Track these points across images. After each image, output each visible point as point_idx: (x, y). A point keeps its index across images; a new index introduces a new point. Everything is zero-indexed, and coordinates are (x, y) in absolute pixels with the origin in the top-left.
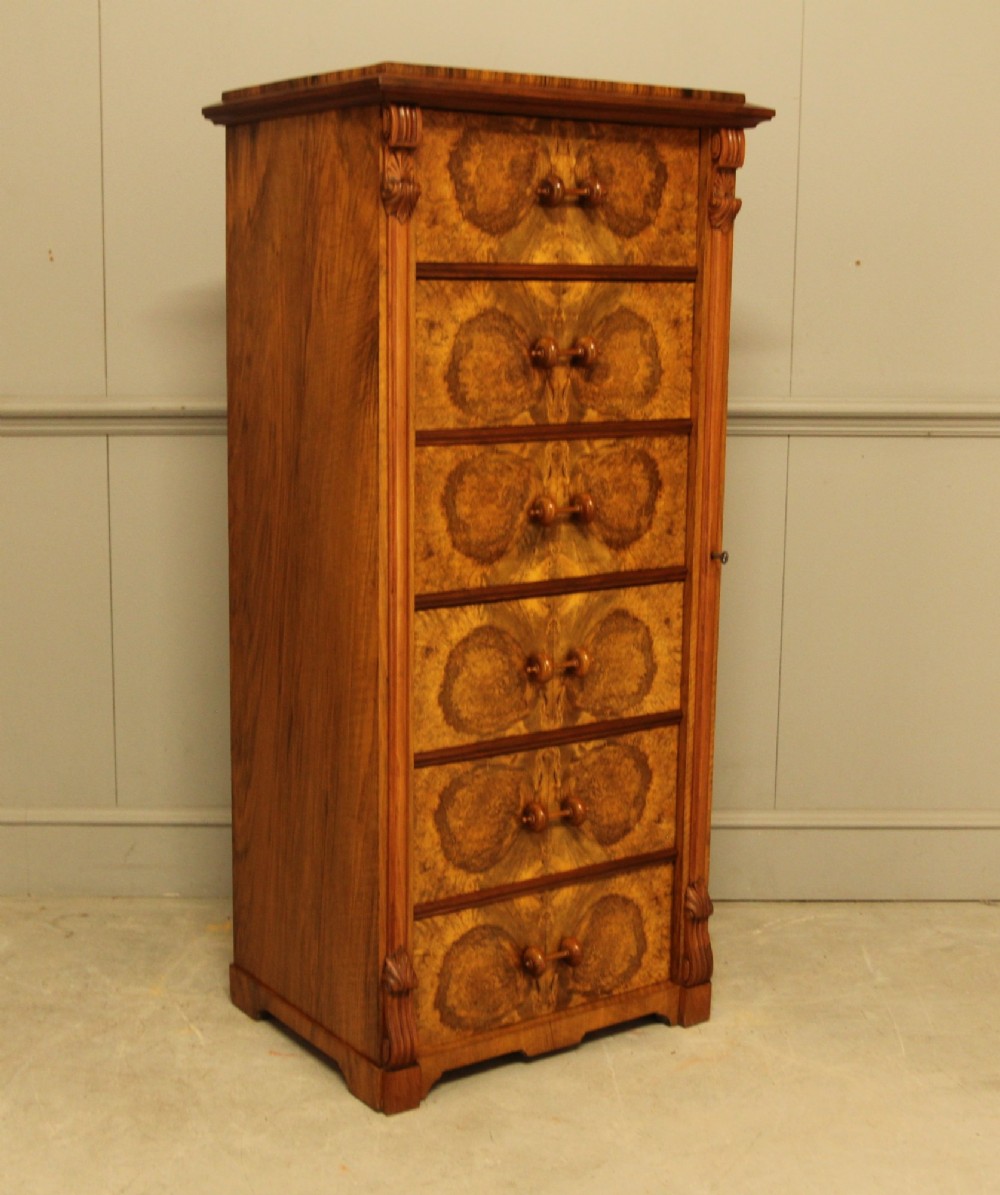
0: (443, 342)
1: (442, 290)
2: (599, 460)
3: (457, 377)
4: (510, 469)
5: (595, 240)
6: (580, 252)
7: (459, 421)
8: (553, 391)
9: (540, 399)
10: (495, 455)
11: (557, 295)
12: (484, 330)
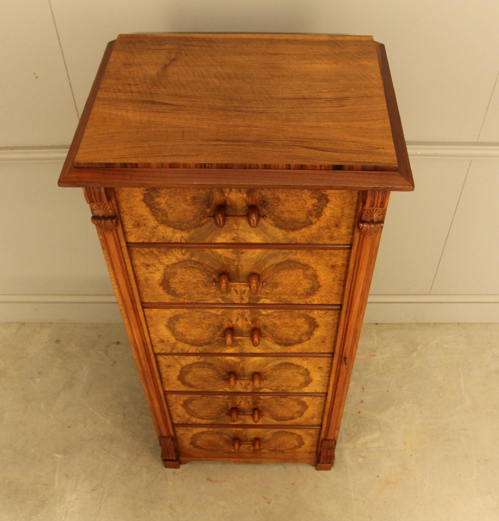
0: (156, 272)
1: (152, 252)
2: (272, 317)
3: (168, 285)
5: (265, 232)
6: (252, 237)
7: (172, 300)
8: (237, 291)
9: (228, 294)
10: (199, 313)
11: (237, 254)
12: (184, 268)
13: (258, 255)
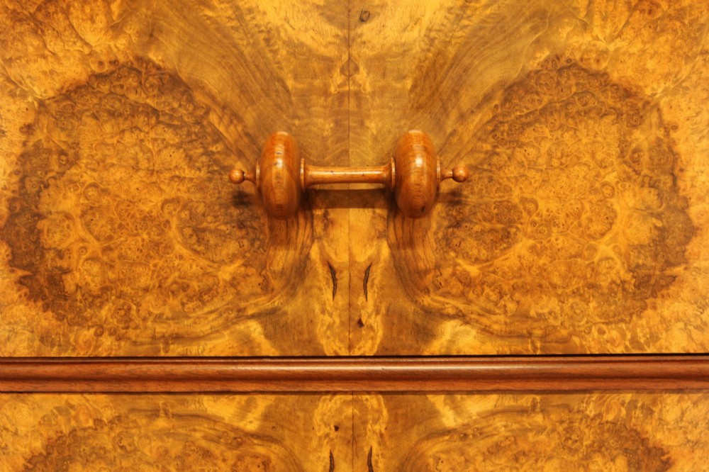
2: (483, 444)
3: (34, 232)
4: (207, 454)
7: (44, 338)
8: (332, 271)
9: (292, 295)
10: (161, 423)
11: (342, 26)
12: (112, 114)
13: (430, 30)
